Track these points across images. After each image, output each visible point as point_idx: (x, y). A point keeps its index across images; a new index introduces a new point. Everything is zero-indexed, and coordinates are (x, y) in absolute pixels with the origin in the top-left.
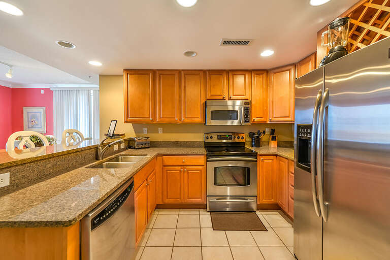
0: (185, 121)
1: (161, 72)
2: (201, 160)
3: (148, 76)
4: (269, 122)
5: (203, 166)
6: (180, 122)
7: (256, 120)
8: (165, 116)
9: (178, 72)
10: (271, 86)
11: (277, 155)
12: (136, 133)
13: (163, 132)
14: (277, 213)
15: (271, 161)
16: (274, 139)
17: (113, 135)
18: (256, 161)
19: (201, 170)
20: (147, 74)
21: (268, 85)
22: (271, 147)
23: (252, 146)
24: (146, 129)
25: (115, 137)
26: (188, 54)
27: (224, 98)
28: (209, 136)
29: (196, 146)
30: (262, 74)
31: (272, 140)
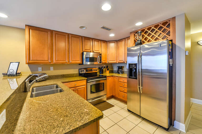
0: (72, 62)
1: (56, 32)
2: (84, 82)
3: (47, 33)
4: (107, 63)
5: (85, 85)
6: (68, 63)
7: (103, 62)
8: (59, 60)
9: (67, 34)
10: (108, 48)
11: (112, 76)
12: (31, 71)
13: (54, 70)
14: (113, 99)
15: (110, 79)
16: (108, 70)
17: (16, 73)
18: (106, 79)
19: (84, 88)
20: (46, 32)
21: (107, 47)
22: (107, 73)
23: (100, 73)
24: (41, 68)
25: (17, 75)
26: (82, 27)
27: (91, 51)
28: (82, 70)
29: (75, 76)
30: (105, 42)
31: (107, 70)
